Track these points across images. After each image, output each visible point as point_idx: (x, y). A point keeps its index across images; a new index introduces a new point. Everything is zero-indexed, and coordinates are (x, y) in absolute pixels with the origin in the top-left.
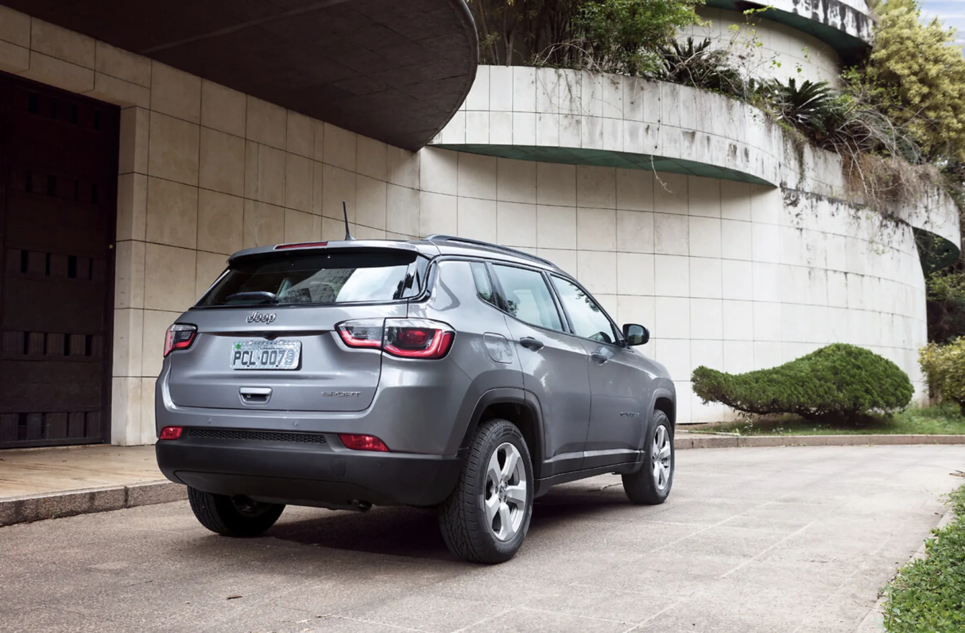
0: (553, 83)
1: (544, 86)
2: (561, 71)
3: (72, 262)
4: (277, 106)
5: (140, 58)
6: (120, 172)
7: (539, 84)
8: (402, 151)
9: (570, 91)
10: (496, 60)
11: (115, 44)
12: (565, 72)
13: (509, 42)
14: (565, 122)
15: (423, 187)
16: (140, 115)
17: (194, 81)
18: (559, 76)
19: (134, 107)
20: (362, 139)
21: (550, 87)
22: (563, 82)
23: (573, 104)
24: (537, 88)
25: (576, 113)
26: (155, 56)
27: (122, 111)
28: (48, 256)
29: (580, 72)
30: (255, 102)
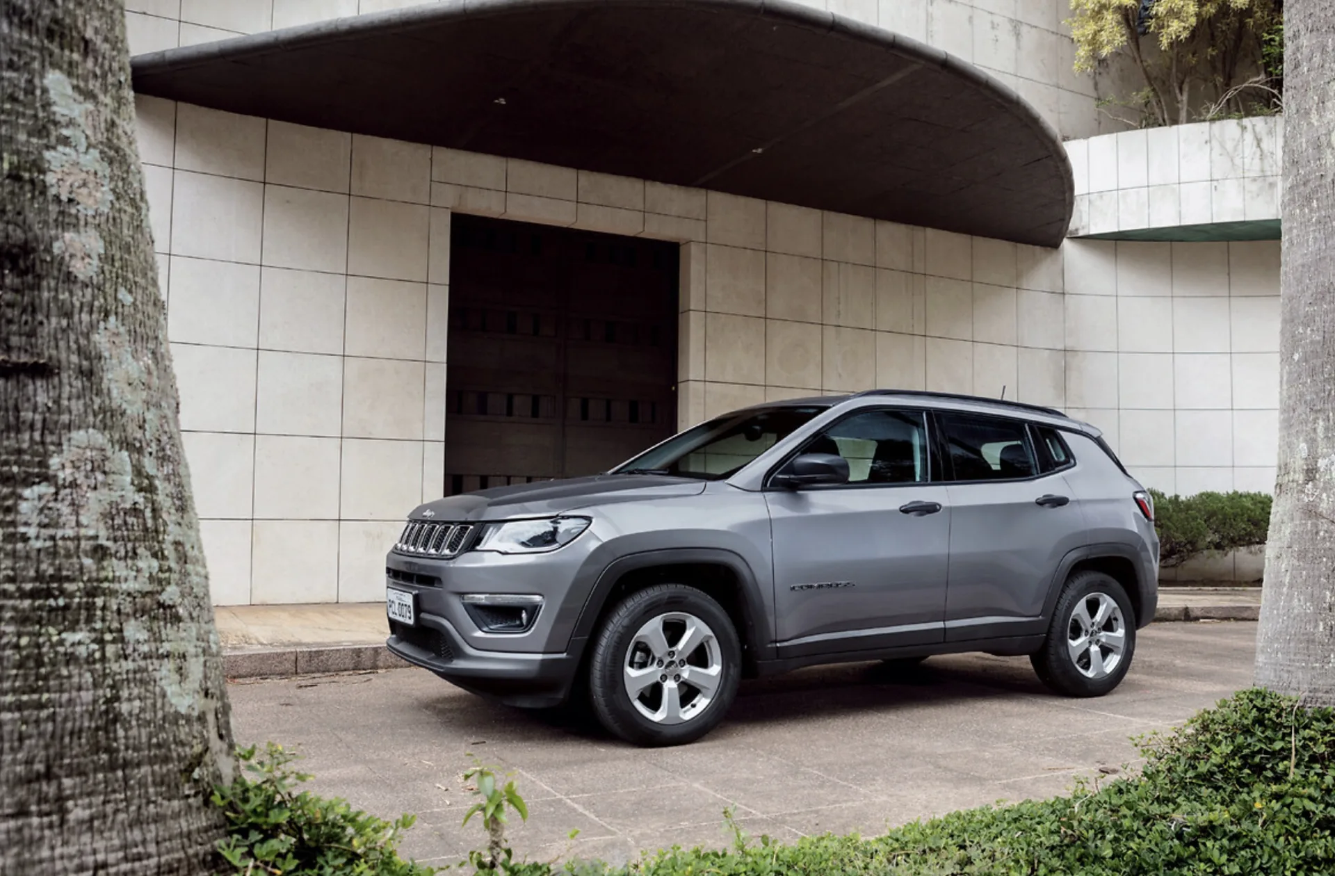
0: (1234, 140)
1: (1223, 146)
2: (1247, 121)
3: (634, 407)
4: (861, 218)
5: (693, 191)
6: (680, 310)
7: (1214, 142)
8: (1038, 248)
9: (1258, 145)
10: (1164, 120)
11: (666, 181)
12: (1251, 121)
13: (1181, 94)
14: (1254, 187)
15: (1068, 288)
16: (695, 250)
17: (758, 204)
18: (1244, 128)
19: (688, 242)
20: (980, 242)
21: (1229, 146)
22: (1249, 136)
23: (1266, 161)
24: (1211, 150)
25: (1269, 173)
26: (709, 186)
27: (681, 248)
28: (609, 403)
29: (1273, 119)
30: (833, 216)
